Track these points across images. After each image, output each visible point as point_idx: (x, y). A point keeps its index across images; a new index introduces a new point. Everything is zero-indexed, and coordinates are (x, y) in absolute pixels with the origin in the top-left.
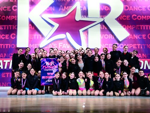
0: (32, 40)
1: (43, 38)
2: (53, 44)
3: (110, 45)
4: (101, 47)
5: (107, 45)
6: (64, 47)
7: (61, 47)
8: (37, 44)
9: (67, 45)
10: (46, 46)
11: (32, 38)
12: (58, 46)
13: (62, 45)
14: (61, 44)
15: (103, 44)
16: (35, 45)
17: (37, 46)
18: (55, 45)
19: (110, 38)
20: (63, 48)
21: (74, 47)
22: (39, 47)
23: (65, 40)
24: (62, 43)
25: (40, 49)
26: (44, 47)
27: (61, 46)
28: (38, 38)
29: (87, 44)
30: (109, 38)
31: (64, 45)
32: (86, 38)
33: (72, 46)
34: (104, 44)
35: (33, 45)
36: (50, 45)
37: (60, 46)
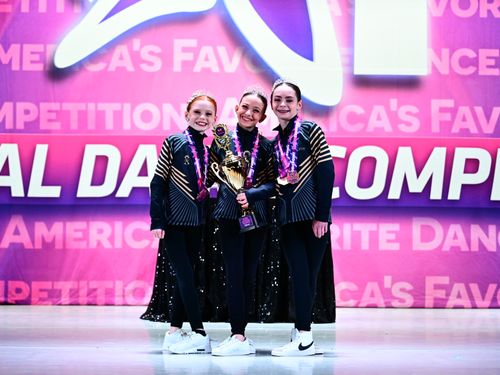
0: (9, 19)
1: (77, 9)
2: (136, 43)
3: (483, 53)
4: (434, 68)
5: (471, 54)
6: (207, 65)
7: (186, 64)
8: (39, 48)
9: (222, 50)
10: (93, 58)
11: (9, 9)
12: (167, 57)
13: (196, 51)
14: (185, 50)
15: (445, 52)
16: (28, 48)
17: (36, 57)
18: (152, 53)
19: (489, 11)
20: (197, 68)
21: (269, 68)
22: (53, 66)
23: (213, 24)
24: (192, 43)
25: (56, 74)
26: (80, 65)
27: (189, 56)
28: (42, 7)
29: (345, 50)
30: (483, 14)
31: (207, 50)
32: (338, 12)
33: (256, 61)
34: (452, 51)
35: (15, 48)
36: (122, 49)
37: (179, 58)
